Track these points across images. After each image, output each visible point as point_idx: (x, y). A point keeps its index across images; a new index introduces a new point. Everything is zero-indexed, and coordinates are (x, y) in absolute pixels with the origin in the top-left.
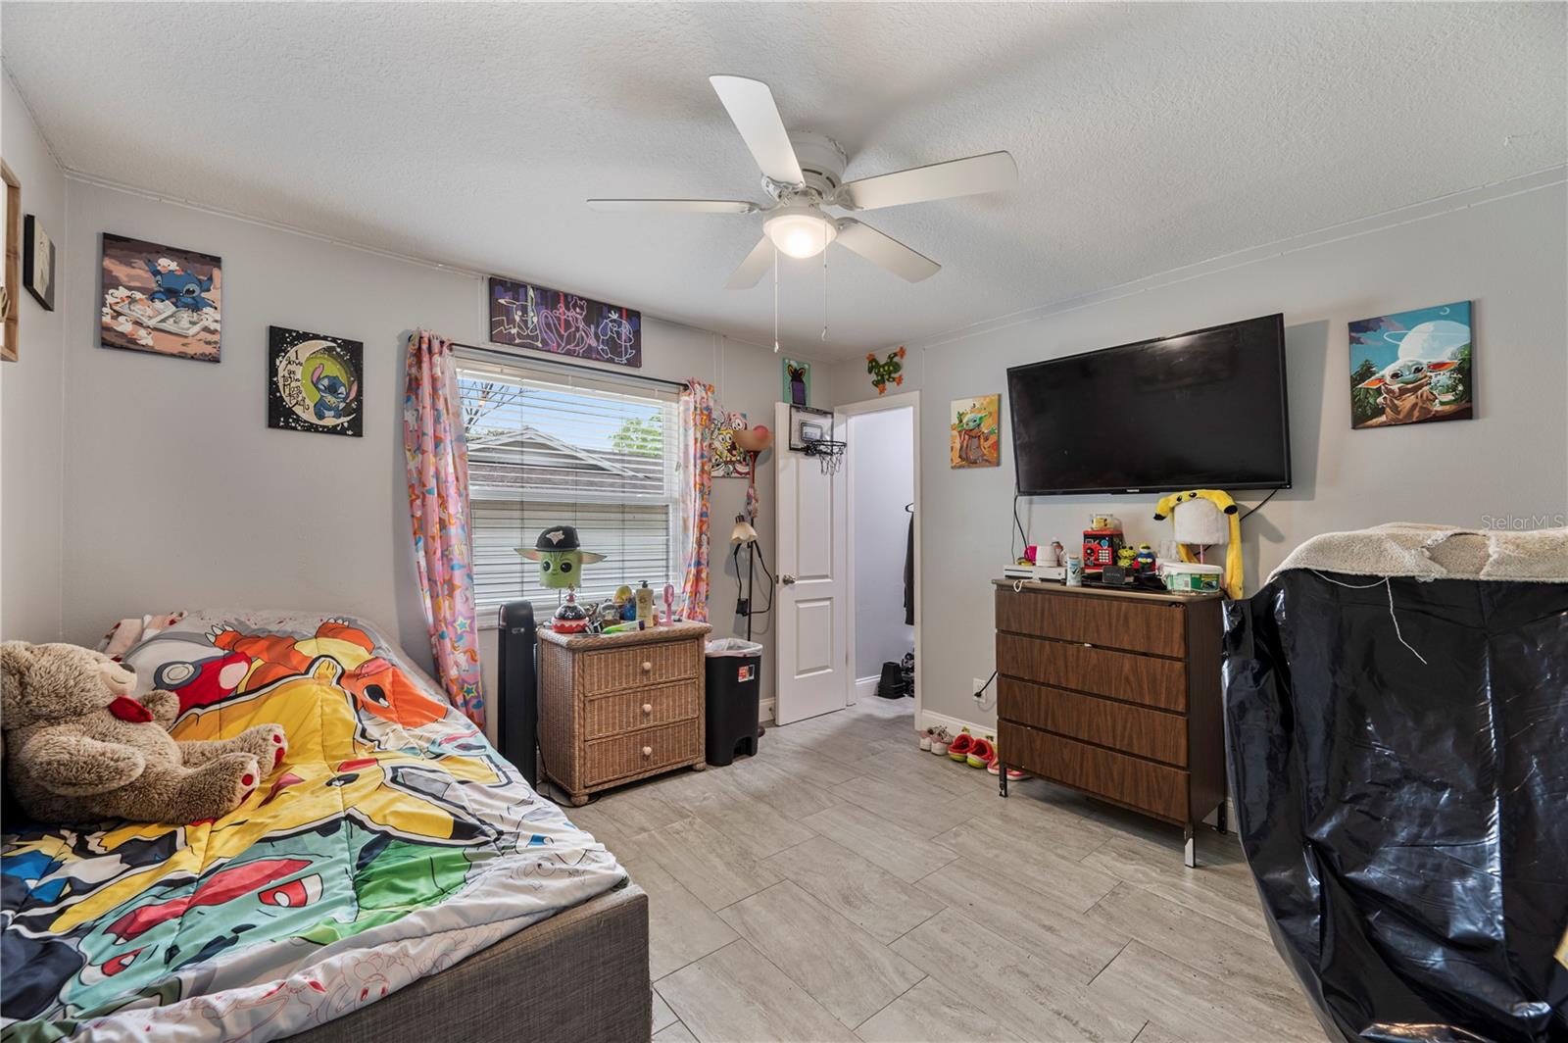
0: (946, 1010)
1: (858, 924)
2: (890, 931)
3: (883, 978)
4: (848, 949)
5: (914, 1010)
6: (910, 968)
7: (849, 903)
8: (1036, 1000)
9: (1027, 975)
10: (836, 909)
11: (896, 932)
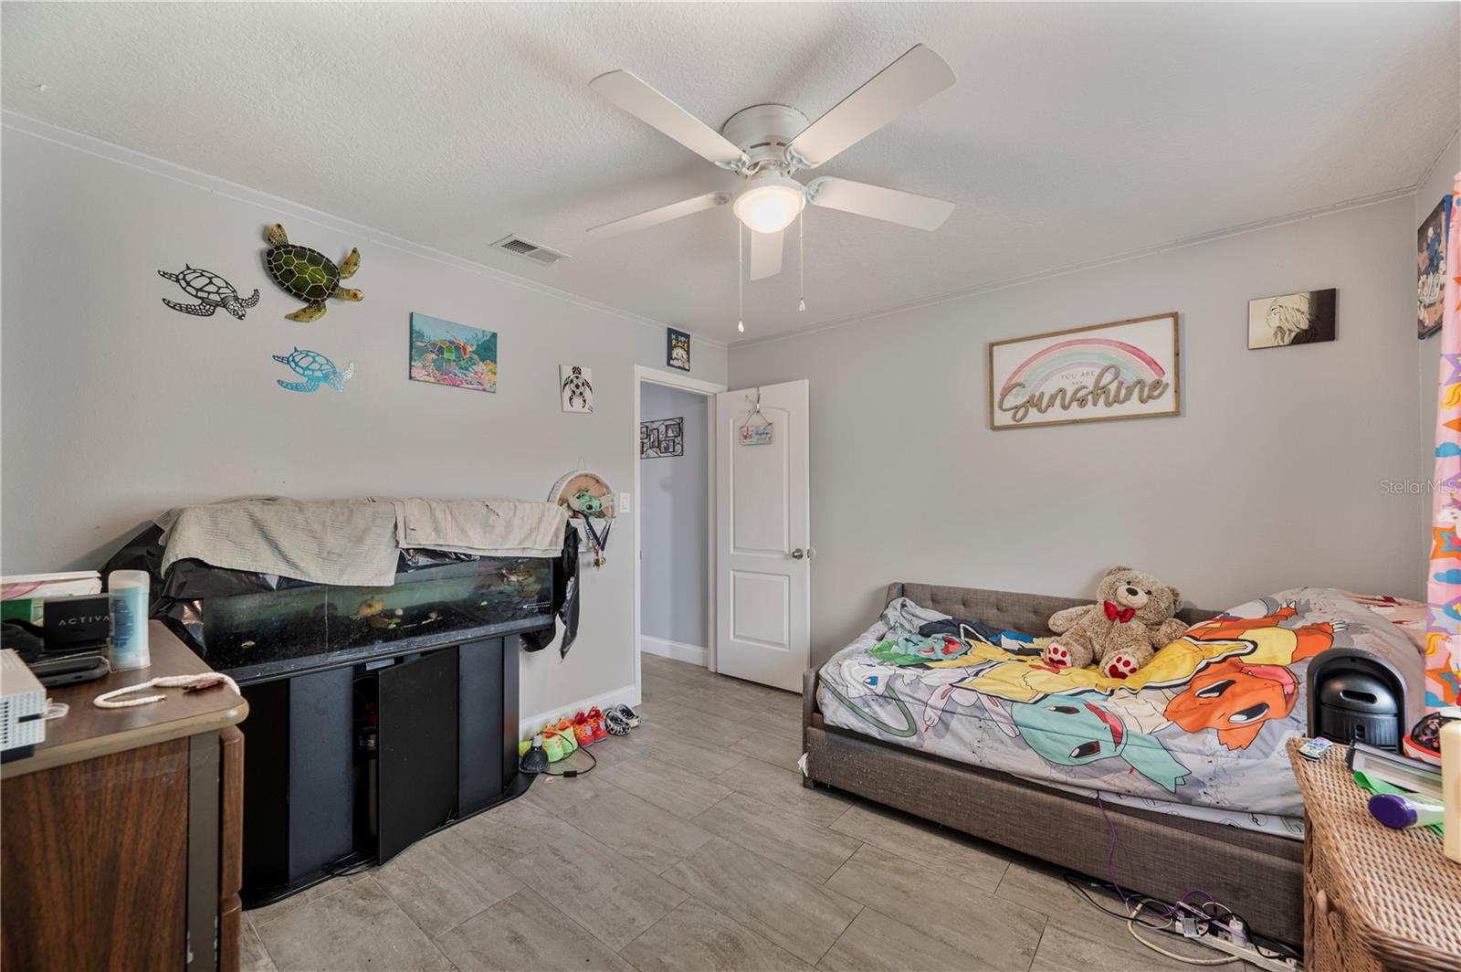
0: (651, 854)
1: (719, 914)
2: (687, 912)
3: (696, 869)
4: (726, 888)
5: (675, 851)
6: (673, 879)
7: (732, 939)
8: (577, 867)
9: (574, 887)
10: (743, 929)
11: (681, 911)
